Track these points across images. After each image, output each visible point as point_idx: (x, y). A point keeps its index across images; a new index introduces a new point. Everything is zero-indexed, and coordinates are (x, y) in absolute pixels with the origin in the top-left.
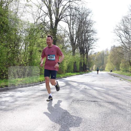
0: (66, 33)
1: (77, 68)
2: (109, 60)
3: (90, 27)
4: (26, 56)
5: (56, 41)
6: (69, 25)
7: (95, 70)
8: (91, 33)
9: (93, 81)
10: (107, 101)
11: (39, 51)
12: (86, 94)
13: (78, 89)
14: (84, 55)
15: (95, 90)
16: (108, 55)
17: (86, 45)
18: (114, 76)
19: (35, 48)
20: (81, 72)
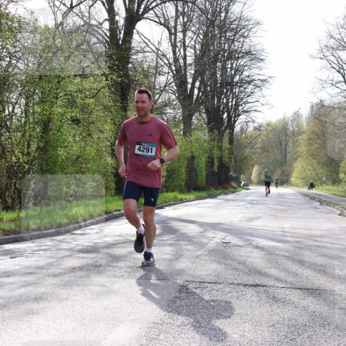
0: (160, 61)
1: (197, 175)
2: (303, 148)
3: (241, 40)
4: (30, 136)
5: (128, 86)
6: (170, 34)
7: (259, 183)
8: (244, 60)
9: (251, 219)
10: (298, 285)
11: (73, 121)
12: (229, 262)
13: (202, 246)
14: (221, 134)
15: (257, 247)
16: (300, 133)
17: (228, 100)
18: (321, 202)
19: (58, 110)
20: (213, 189)
